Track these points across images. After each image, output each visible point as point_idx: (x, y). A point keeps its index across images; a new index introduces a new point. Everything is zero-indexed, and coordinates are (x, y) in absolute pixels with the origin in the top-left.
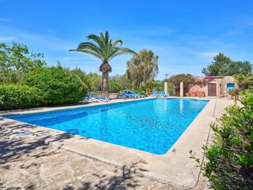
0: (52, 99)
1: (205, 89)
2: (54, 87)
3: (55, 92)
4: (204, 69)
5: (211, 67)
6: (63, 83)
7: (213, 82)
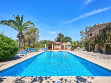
0: (3, 57)
1: (60, 47)
2: (6, 49)
3: (6, 52)
4: (55, 39)
5: (57, 38)
6: (10, 46)
7: (63, 44)
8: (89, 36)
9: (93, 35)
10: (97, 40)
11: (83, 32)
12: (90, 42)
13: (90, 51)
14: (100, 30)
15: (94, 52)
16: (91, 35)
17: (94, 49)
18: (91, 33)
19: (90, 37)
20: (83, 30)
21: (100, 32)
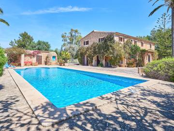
1: (34, 60)
7: (40, 55)
8: (84, 44)
9: (90, 43)
10: (97, 50)
11: (67, 36)
12: (88, 53)
13: (87, 65)
14: (99, 39)
15: (92, 66)
16: (87, 43)
17: (92, 62)
18: (88, 41)
19: (86, 46)
20: (66, 33)
21: (99, 41)
